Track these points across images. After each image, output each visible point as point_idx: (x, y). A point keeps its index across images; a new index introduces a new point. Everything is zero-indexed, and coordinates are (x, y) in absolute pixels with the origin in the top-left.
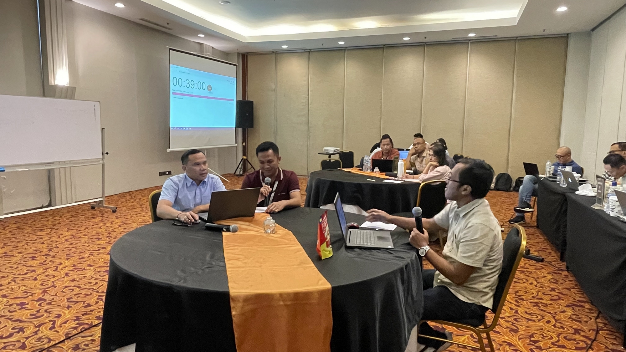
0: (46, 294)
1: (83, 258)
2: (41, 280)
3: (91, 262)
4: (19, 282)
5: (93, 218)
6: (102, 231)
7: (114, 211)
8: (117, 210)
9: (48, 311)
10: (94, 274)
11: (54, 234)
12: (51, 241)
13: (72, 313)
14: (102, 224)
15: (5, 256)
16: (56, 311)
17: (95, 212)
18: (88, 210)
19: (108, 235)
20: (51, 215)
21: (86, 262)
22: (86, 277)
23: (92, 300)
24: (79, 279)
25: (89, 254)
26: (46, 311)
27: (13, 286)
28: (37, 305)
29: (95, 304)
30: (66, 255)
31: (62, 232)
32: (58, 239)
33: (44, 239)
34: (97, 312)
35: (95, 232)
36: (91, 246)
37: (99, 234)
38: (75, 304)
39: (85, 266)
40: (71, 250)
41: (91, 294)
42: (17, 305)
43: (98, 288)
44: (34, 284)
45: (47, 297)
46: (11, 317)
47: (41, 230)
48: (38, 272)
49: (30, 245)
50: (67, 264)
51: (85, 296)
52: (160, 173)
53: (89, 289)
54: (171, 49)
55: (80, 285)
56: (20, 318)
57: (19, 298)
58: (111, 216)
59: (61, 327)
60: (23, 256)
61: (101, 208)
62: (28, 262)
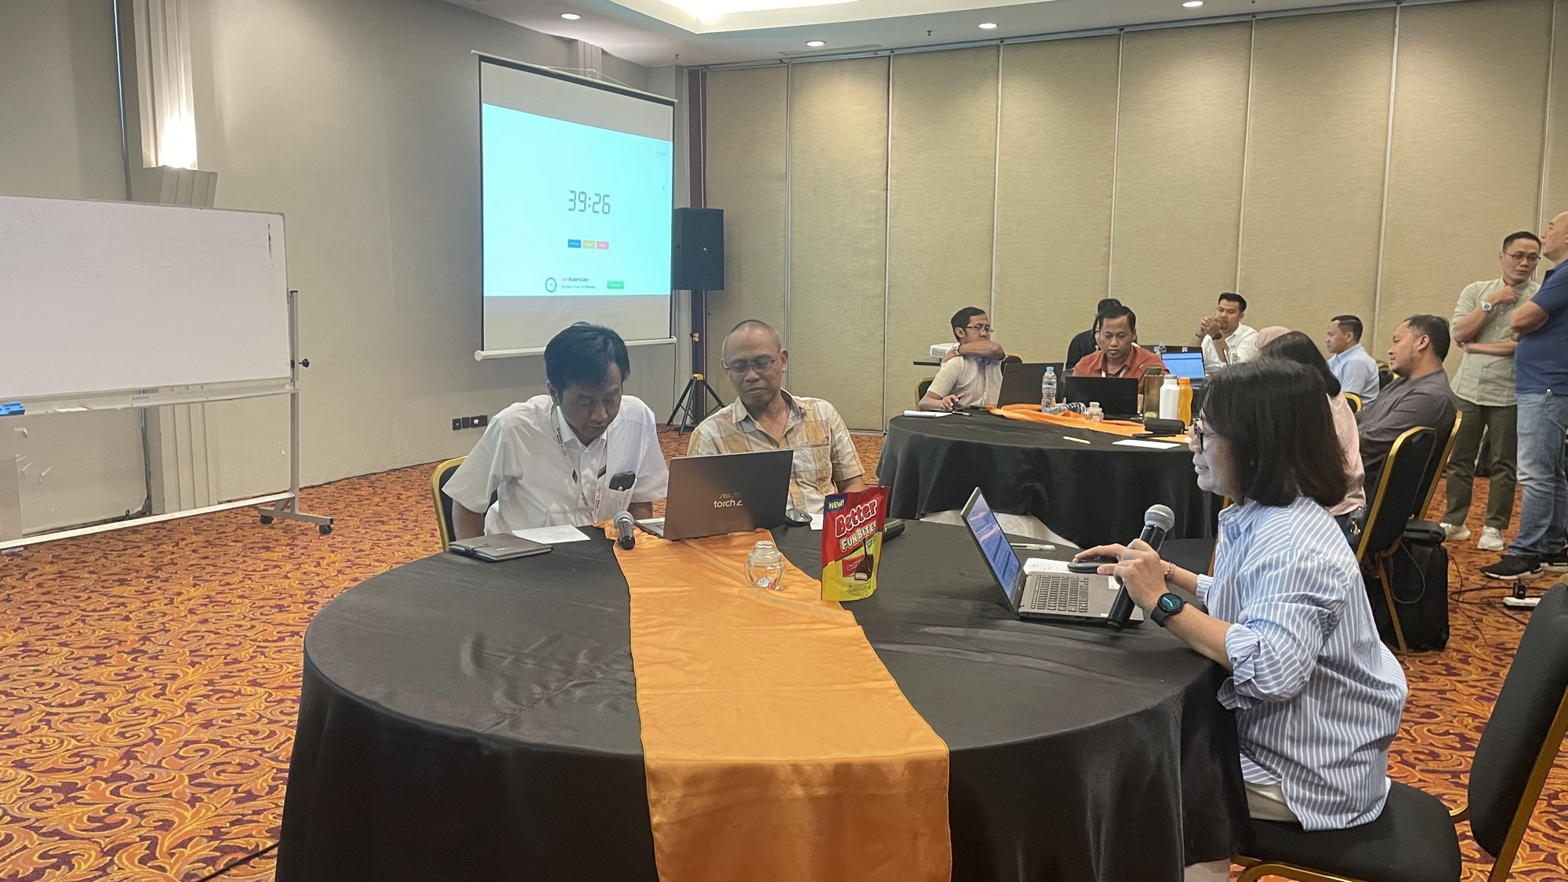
0: (131, 761)
1: (236, 661)
2: (120, 722)
3: (258, 673)
4: (60, 727)
5: (267, 549)
6: (290, 586)
7: (325, 530)
8: (332, 526)
9: (137, 809)
10: (266, 707)
11: (158, 592)
12: (150, 613)
13: (202, 817)
14: (289, 567)
15: (24, 651)
16: (161, 809)
17: (273, 532)
18: (253, 526)
19: (307, 598)
20: (151, 539)
21: (243, 674)
22: (245, 715)
23: (260, 781)
24: (222, 721)
25: (254, 652)
26: (131, 810)
27: (42, 736)
28: (108, 793)
29: (267, 794)
30: (191, 652)
31: (177, 589)
32: (169, 607)
33: (132, 607)
34: (271, 817)
35: (271, 588)
36: (260, 627)
37: (281, 594)
38: (211, 792)
39: (242, 684)
40: (203, 637)
41: (257, 764)
42: (55, 789)
43: (277, 748)
44: (101, 733)
45: (135, 770)
46: (37, 824)
47: (122, 582)
48: (112, 700)
49: (92, 623)
50: (190, 679)
51: (239, 768)
52: (455, 421)
53: (252, 750)
54: (482, 59)
55: (224, 737)
56: (60, 828)
57: (60, 771)
58: (315, 543)
59: (172, 855)
60: (73, 653)
61: (288, 521)
62: (86, 671)
